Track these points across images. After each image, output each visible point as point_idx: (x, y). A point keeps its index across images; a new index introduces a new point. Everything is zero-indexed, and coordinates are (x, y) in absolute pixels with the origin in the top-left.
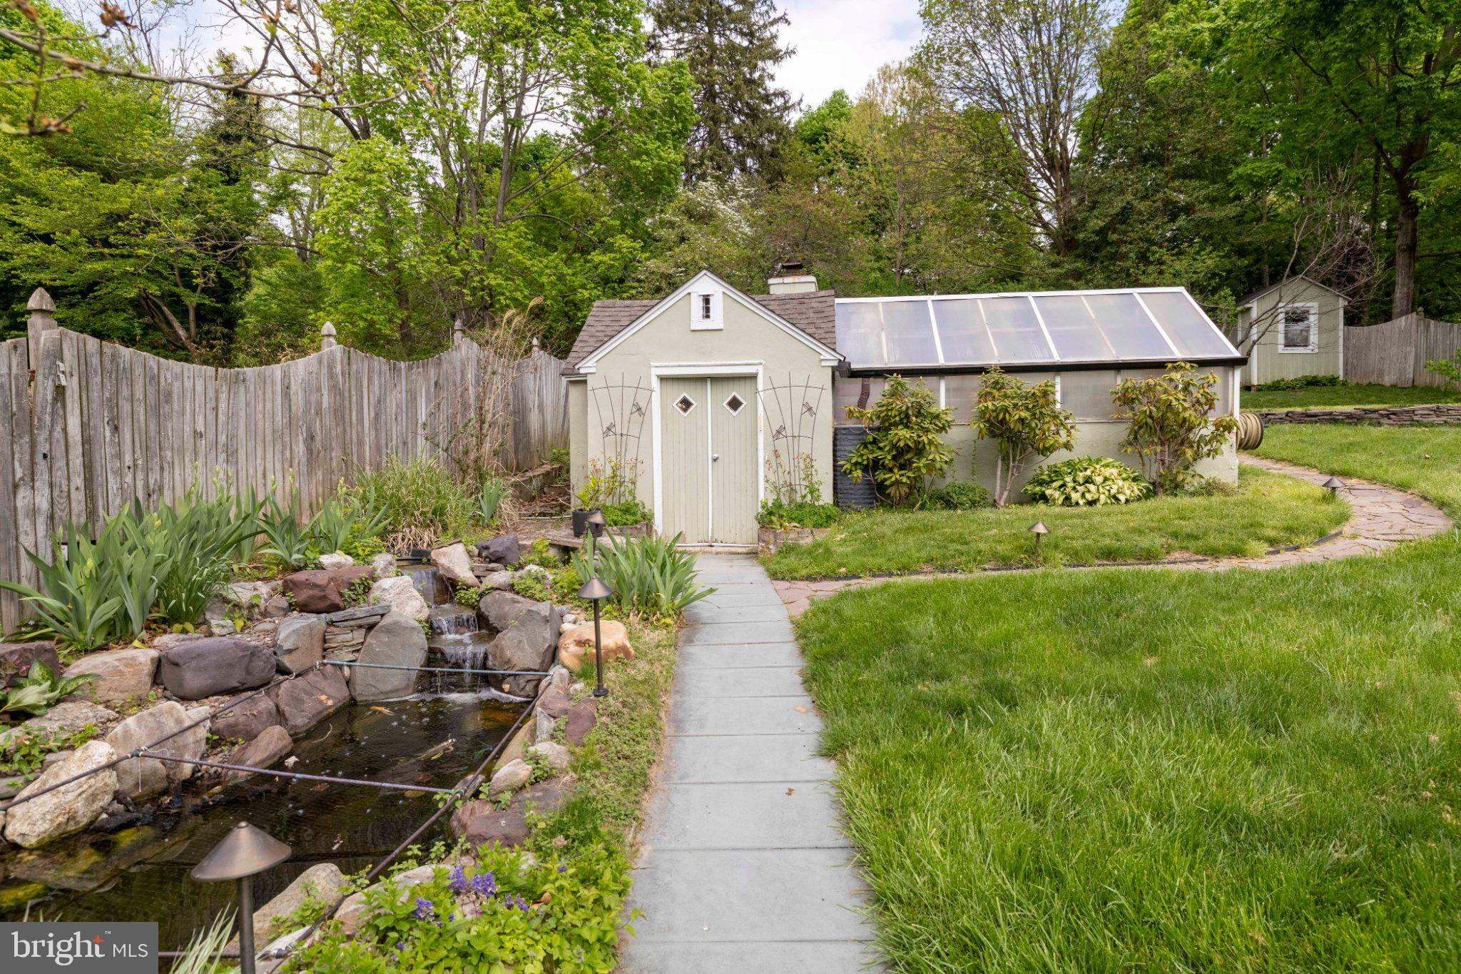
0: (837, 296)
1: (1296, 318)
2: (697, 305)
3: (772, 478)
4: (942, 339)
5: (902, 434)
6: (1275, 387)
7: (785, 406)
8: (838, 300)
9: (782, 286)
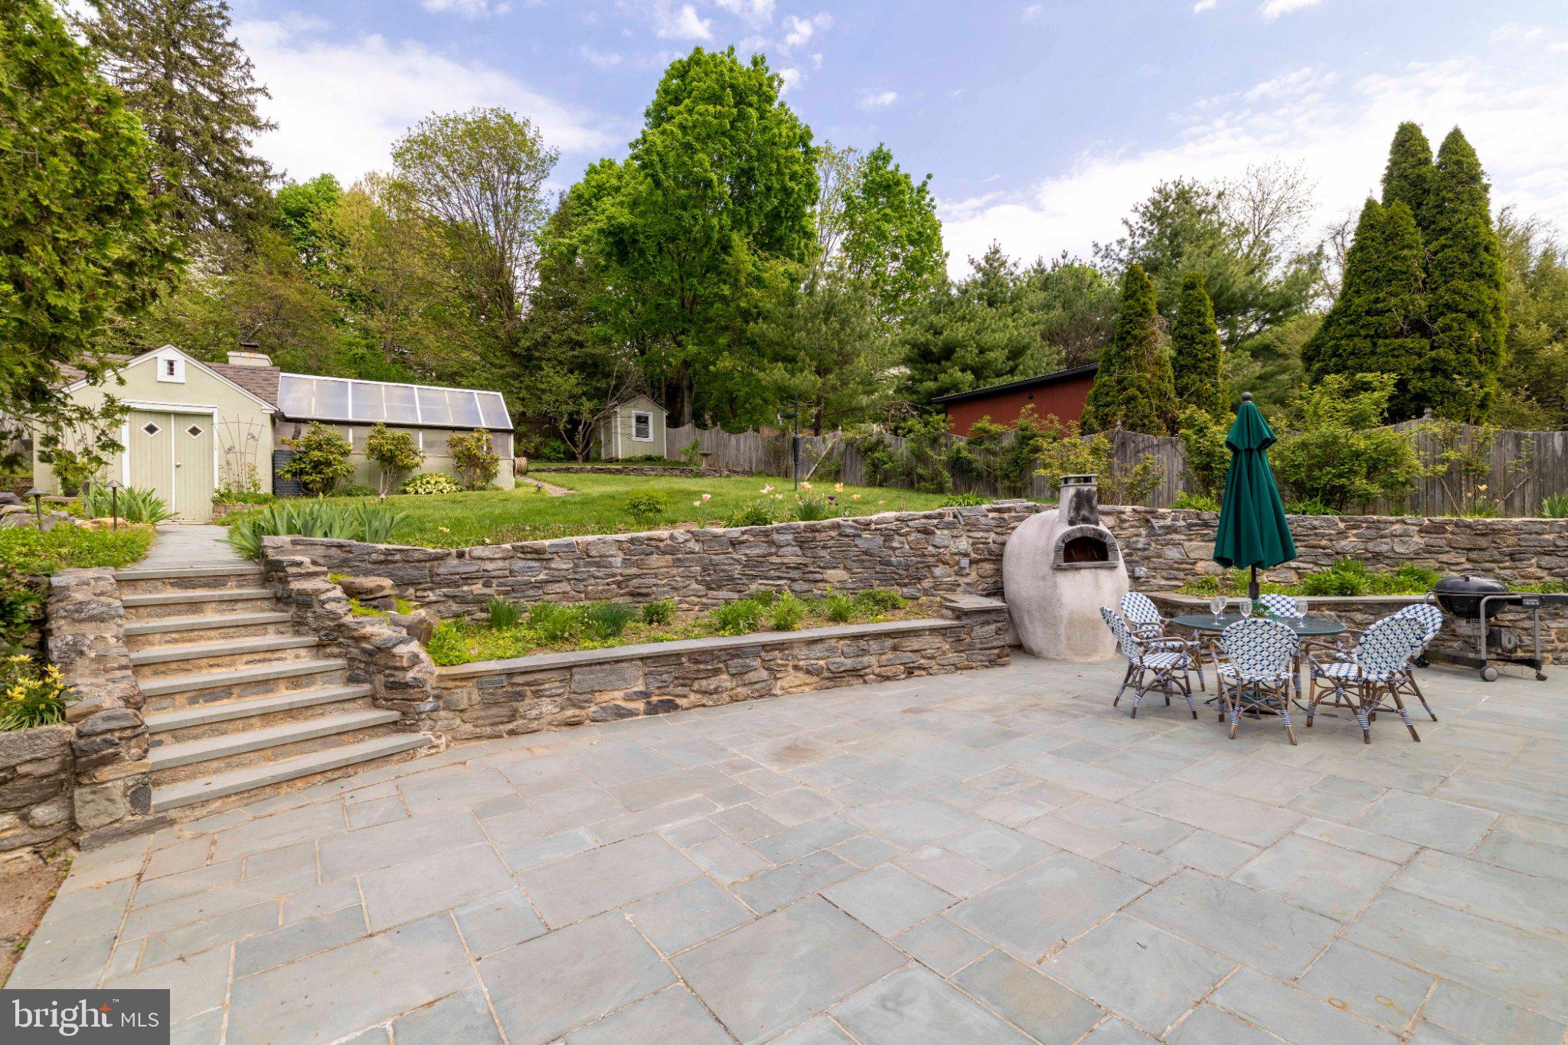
0: (282, 371)
1: (642, 420)
2: (163, 367)
3: (223, 475)
4: (354, 407)
5: (316, 455)
6: (629, 461)
7: (235, 434)
8: (282, 374)
9: (239, 359)
